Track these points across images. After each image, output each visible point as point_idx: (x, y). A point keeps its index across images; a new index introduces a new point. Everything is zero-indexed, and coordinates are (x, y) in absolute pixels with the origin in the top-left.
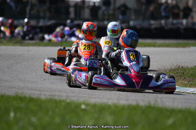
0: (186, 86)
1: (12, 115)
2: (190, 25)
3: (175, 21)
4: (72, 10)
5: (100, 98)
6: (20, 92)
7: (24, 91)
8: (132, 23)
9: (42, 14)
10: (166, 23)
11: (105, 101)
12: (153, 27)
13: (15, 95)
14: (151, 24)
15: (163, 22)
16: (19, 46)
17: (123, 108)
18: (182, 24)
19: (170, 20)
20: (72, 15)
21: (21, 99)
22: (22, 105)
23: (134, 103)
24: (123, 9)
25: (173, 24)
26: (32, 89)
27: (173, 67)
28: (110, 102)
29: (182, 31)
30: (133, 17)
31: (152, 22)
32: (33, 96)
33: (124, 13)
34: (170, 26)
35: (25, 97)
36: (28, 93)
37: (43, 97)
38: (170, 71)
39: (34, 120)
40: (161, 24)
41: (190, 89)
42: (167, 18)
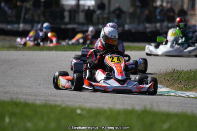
0: (181, 90)
1: (7, 120)
3: (170, 25)
4: (66, 14)
5: (95, 103)
6: (15, 97)
7: (20, 97)
8: (127, 27)
9: (36, 19)
10: (161, 26)
11: (100, 105)
12: (148, 30)
13: (10, 100)
14: (146, 28)
15: (158, 25)
16: (14, 50)
17: (119, 113)
19: (165, 23)
20: (67, 20)
21: (16, 104)
22: (17, 110)
23: (130, 108)
24: (117, 12)
25: (168, 27)
26: (26, 94)
27: (169, 71)
28: (106, 107)
30: (128, 21)
31: (147, 25)
32: (27, 101)
33: (119, 17)
34: (165, 30)
35: (20, 103)
36: (22, 98)
37: (38, 102)
38: (165, 74)
39: (29, 125)
40: (156, 27)
41: (185, 92)
42: (162, 21)
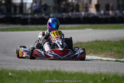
2: (86, 16)
3: (77, 13)
10: (72, 14)
12: (64, 17)
14: (63, 16)
15: (70, 14)
18: (81, 15)
19: (74, 13)
25: (76, 15)
29: (82, 19)
30: (52, 11)
31: (64, 14)
34: (74, 17)
40: (69, 15)
